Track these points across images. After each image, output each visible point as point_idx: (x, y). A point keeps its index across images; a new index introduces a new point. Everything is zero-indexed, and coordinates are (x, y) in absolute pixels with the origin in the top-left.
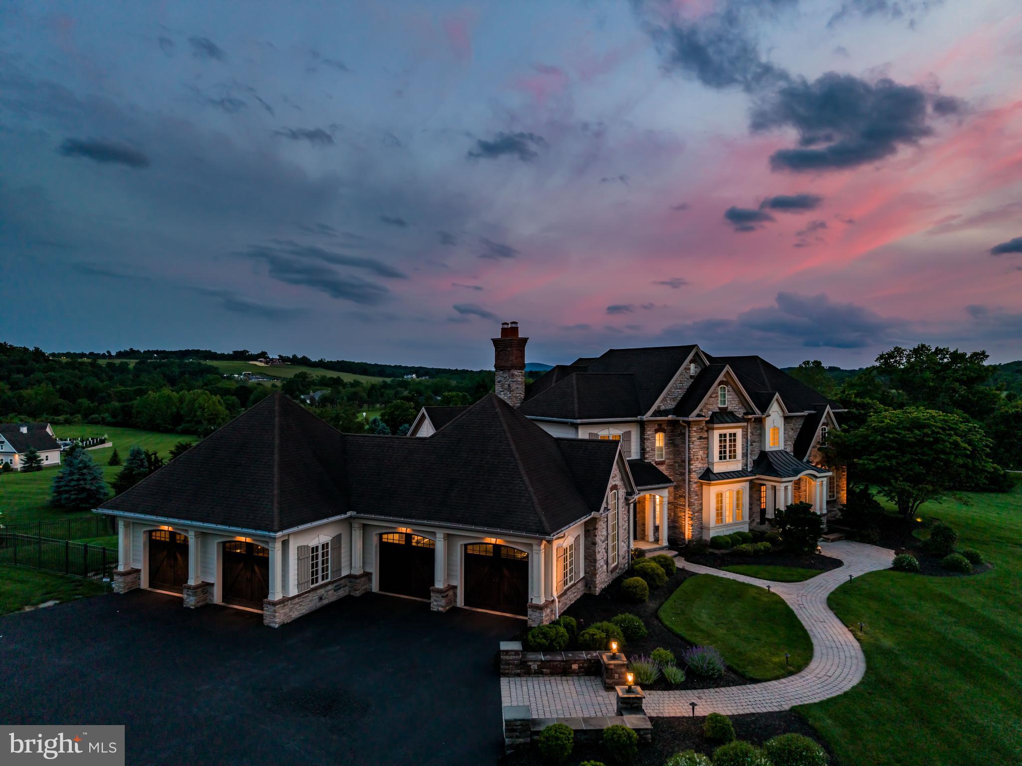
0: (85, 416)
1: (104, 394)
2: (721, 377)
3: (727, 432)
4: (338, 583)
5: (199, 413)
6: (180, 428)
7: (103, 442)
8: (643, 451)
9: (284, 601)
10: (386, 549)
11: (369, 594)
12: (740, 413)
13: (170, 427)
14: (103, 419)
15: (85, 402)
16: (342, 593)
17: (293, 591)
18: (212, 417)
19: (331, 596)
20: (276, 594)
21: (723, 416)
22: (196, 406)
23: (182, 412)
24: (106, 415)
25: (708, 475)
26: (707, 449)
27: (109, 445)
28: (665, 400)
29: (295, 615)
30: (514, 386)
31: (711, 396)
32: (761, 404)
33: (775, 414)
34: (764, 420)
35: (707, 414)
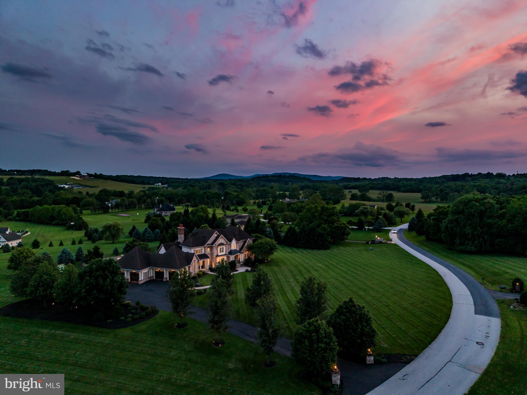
2: (220, 237)
3: (222, 247)
4: (149, 278)
5: (63, 217)
7: (26, 232)
8: (205, 252)
9: (141, 280)
10: (156, 272)
11: (153, 279)
12: (225, 244)
13: (49, 222)
16: (149, 279)
17: (142, 279)
18: (70, 218)
19: (148, 280)
20: (140, 279)
21: (221, 244)
22: (62, 213)
23: (54, 215)
25: (217, 256)
26: (217, 251)
27: (29, 233)
28: (210, 242)
29: (143, 282)
30: (182, 238)
31: (218, 241)
32: (230, 241)
33: (234, 242)
34: (231, 244)
35: (218, 244)
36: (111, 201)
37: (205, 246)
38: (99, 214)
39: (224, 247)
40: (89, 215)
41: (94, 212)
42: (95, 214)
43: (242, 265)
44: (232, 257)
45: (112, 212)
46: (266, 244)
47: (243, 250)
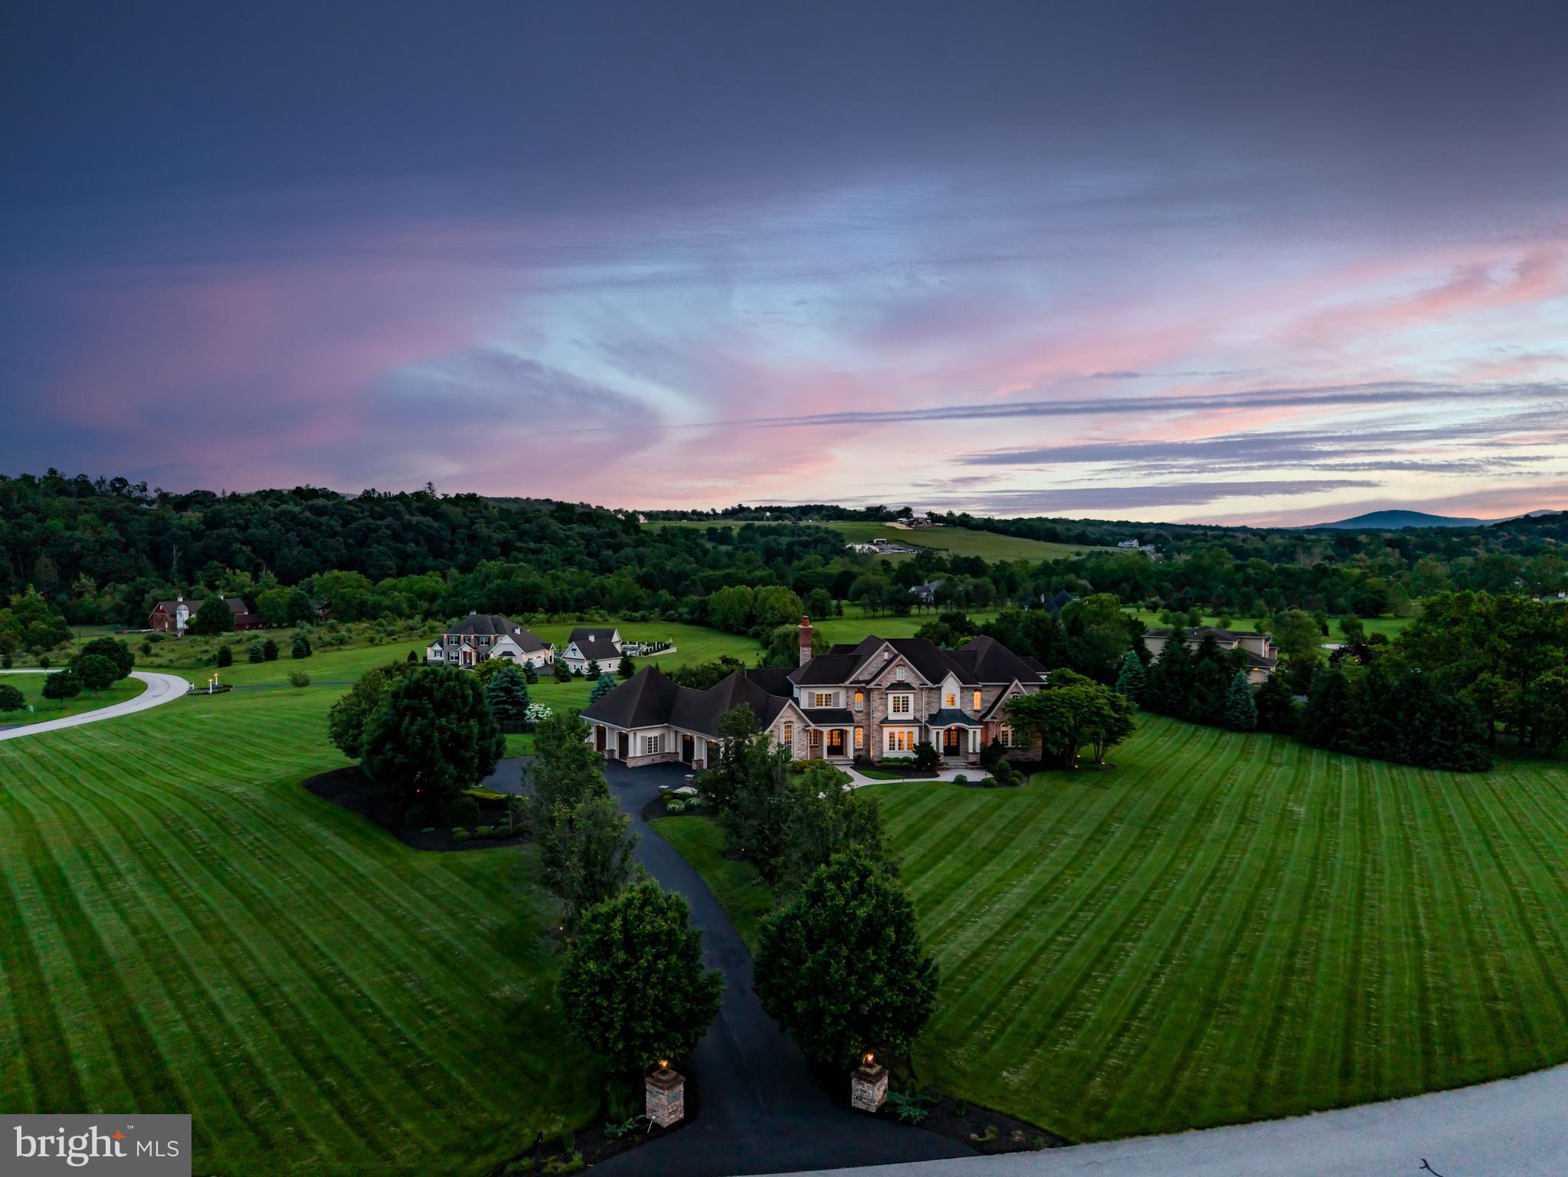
0: (664, 612)
1: (688, 582)
2: (898, 662)
3: (901, 695)
4: (662, 754)
5: (768, 614)
6: (751, 631)
7: (667, 647)
8: (847, 703)
9: (634, 758)
10: (685, 743)
12: (914, 686)
14: (681, 615)
15: (665, 595)
16: (663, 759)
17: (639, 754)
19: (658, 760)
20: (631, 754)
21: (900, 685)
22: (767, 606)
23: (754, 613)
24: (686, 610)
25: (885, 721)
26: (886, 705)
27: (673, 650)
28: (863, 672)
29: (641, 764)
31: (889, 673)
32: (937, 678)
33: (951, 686)
34: (940, 689)
35: (886, 684)
36: (926, 584)
37: (847, 683)
38: (884, 617)
39: (911, 697)
40: (857, 618)
41: (872, 613)
42: (874, 617)
43: (972, 764)
44: (934, 732)
45: (919, 615)
46: (1063, 702)
47: (993, 718)
